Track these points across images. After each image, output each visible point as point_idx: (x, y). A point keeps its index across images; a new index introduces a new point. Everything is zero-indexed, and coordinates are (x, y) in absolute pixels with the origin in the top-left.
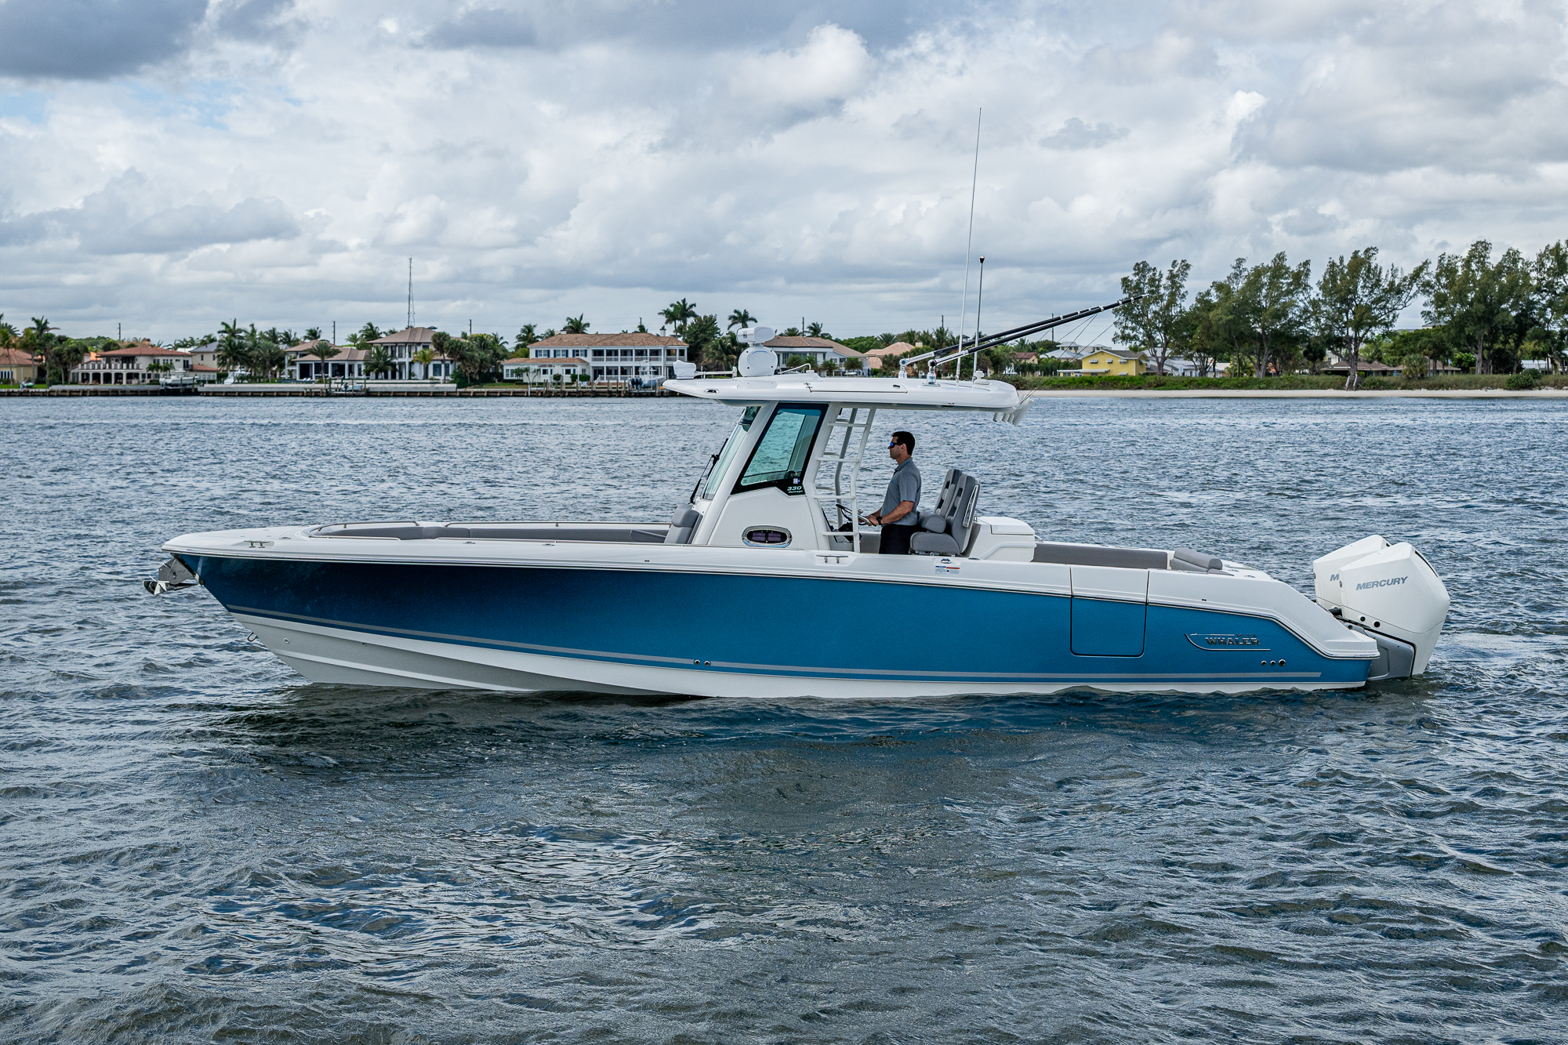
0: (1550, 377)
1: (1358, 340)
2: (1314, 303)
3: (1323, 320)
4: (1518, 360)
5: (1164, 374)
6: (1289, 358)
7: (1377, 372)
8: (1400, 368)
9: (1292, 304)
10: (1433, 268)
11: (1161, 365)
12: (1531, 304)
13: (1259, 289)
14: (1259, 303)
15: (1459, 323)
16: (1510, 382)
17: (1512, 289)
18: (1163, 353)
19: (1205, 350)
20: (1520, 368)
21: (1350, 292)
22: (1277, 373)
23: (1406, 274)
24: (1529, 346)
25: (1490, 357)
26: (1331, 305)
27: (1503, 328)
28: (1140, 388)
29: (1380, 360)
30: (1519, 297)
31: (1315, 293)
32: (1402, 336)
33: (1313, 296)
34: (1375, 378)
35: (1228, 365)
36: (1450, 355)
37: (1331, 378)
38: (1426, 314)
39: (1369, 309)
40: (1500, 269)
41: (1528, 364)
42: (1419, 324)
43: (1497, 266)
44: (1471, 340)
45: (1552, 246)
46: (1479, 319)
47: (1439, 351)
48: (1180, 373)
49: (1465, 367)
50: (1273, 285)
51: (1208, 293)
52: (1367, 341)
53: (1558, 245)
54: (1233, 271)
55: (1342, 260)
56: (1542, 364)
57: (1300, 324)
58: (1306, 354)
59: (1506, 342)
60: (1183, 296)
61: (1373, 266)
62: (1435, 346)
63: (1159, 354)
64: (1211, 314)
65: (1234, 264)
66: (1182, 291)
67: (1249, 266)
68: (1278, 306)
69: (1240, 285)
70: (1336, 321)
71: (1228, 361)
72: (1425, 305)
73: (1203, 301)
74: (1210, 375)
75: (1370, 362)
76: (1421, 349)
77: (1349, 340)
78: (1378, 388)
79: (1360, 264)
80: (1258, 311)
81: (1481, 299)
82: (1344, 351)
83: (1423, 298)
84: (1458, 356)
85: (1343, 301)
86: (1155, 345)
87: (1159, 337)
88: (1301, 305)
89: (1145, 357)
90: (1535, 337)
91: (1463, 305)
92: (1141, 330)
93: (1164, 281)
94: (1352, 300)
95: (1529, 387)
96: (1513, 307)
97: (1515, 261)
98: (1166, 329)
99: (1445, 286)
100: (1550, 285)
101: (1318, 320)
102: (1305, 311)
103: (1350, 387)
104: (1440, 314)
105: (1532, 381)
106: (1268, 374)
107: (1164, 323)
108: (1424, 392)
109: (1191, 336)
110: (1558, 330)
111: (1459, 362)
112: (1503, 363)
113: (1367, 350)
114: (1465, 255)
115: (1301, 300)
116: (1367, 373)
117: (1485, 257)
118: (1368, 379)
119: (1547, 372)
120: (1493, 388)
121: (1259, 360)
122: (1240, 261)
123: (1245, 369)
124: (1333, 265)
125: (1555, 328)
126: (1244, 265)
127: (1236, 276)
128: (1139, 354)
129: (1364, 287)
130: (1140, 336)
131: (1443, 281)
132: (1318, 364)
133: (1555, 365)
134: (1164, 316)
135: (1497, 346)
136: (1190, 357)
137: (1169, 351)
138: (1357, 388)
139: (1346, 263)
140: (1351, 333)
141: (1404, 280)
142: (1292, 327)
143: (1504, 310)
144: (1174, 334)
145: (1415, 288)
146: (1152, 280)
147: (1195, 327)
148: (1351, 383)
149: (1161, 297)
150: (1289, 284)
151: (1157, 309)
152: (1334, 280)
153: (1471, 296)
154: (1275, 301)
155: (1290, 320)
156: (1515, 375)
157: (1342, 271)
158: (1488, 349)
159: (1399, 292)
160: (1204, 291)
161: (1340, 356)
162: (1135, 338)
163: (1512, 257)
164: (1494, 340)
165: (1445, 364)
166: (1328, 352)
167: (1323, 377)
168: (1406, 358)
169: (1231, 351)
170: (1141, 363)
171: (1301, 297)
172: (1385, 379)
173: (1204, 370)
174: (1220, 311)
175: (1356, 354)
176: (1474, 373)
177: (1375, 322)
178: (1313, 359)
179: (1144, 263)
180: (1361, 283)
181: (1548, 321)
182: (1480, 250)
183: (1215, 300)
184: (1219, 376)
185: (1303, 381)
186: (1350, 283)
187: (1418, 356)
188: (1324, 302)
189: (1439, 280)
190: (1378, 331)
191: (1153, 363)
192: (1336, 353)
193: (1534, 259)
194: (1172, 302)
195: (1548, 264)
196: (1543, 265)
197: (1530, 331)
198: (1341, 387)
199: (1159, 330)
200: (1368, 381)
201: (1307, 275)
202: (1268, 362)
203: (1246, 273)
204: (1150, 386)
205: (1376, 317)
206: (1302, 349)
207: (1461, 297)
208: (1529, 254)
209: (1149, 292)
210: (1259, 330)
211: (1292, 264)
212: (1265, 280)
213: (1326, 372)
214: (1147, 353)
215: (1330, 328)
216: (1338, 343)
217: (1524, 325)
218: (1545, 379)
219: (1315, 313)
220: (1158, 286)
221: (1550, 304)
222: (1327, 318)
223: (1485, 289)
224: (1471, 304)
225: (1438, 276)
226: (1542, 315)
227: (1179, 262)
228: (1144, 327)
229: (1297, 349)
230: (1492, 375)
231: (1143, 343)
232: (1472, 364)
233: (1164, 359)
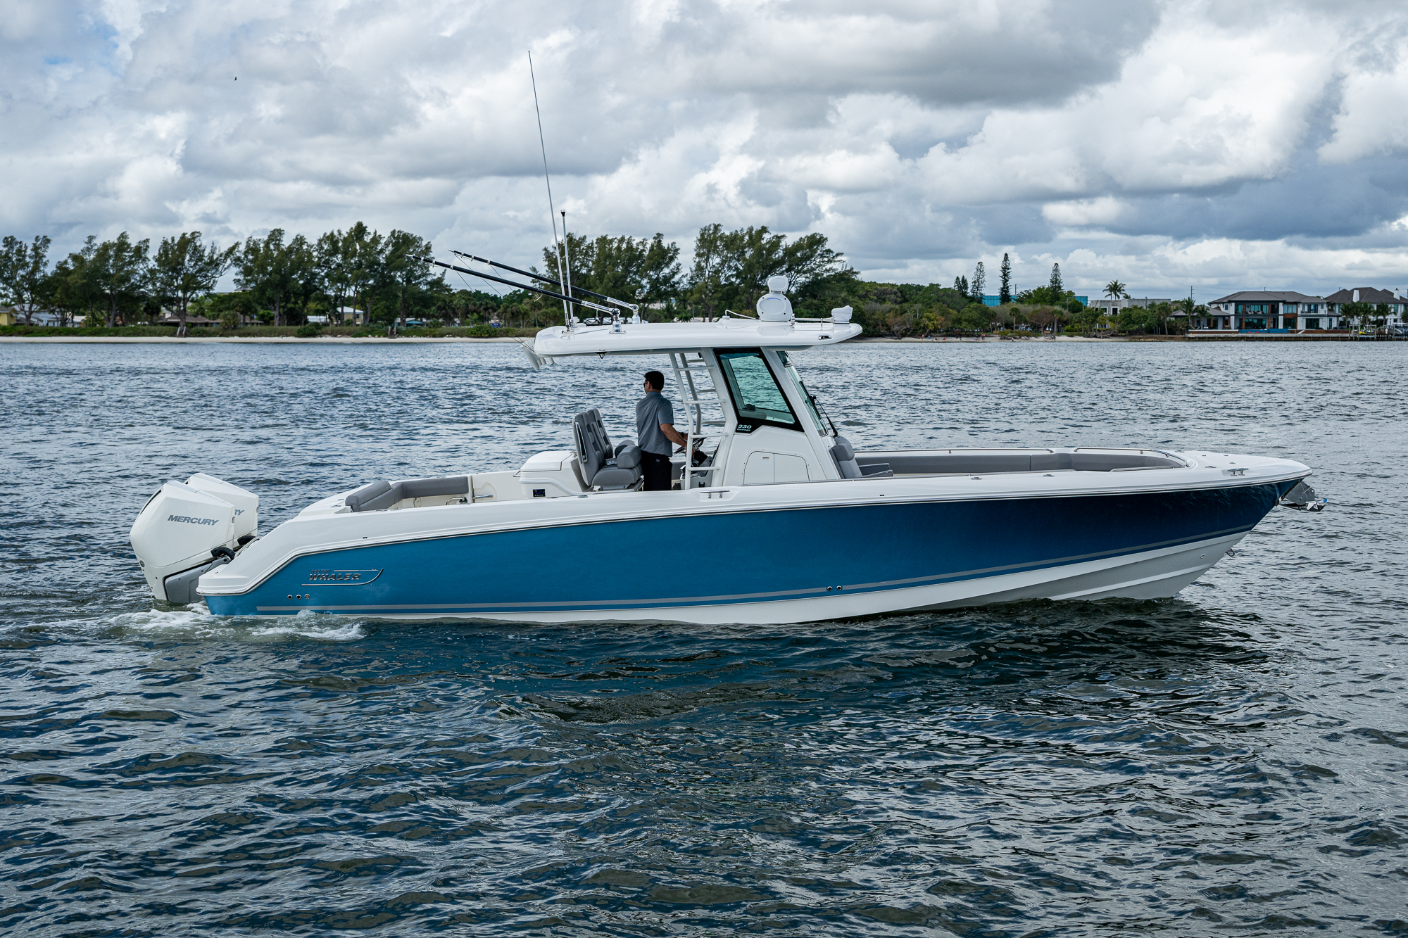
0: (329, 328)
1: (185, 300)
2: (152, 271)
3: (158, 284)
4: (305, 316)
5: (32, 325)
6: (132, 313)
7: (201, 324)
8: (218, 321)
9: (134, 272)
10: (242, 248)
11: (28, 317)
12: (315, 275)
13: (107, 260)
14: (107, 270)
15: (262, 288)
16: (299, 331)
17: (300, 264)
18: (30, 308)
19: (64, 306)
20: (306, 322)
21: (179, 264)
22: (123, 324)
23: (222, 251)
24: (312, 305)
25: (284, 313)
26: (165, 273)
27: (294, 293)
28: (11, 335)
29: (203, 314)
30: (304, 270)
31: (152, 264)
32: (220, 297)
33: (150, 266)
34: (199, 328)
35: (83, 317)
36: (256, 312)
37: (166, 328)
38: (237, 281)
39: (194, 276)
40: (290, 249)
41: (312, 319)
42: (232, 288)
43: (289, 247)
44: (271, 301)
45: (328, 234)
46: (277, 285)
47: (247, 309)
48: (45, 323)
49: (267, 320)
50: (118, 256)
51: (66, 262)
52: (193, 301)
53: (332, 234)
54: (86, 245)
55: (173, 240)
56: (322, 319)
57: (140, 287)
58: (145, 310)
59: (296, 303)
60: (45, 264)
61: (198, 244)
62: (244, 305)
63: (27, 308)
64: (69, 279)
65: (87, 240)
66: (45, 260)
67: (98, 242)
68: (122, 273)
69: (92, 256)
70: (170, 286)
71: (83, 314)
72: (237, 274)
73: (61, 267)
74: (69, 326)
75: (195, 316)
76: (234, 307)
77: (179, 300)
78: (202, 336)
79: (186, 243)
80: (107, 276)
81: (277, 271)
82: (175, 308)
83: (234, 270)
84: (261, 312)
85: (174, 270)
86: (23, 302)
87: (26, 295)
88: (141, 272)
89: (15, 311)
90: (317, 299)
91: (264, 275)
92: (11, 290)
93: (29, 252)
94: (182, 269)
95: (313, 335)
96: (301, 277)
97: (302, 244)
98: (32, 289)
99: (251, 261)
100: (327, 262)
101: (154, 284)
102: (144, 277)
103: (181, 335)
104: (248, 282)
105: (316, 330)
106: (116, 325)
107: (30, 284)
108: (236, 339)
109: (52, 295)
110: (333, 294)
111: (262, 317)
112: (295, 320)
113: (192, 308)
114: (266, 238)
115: (141, 268)
116: (193, 325)
117: (280, 240)
118: (194, 329)
119: (325, 324)
120: (287, 336)
121: (109, 315)
122: (91, 238)
123: (97, 320)
124: (165, 243)
125: (331, 293)
126: (94, 241)
127: (88, 249)
128: (10, 308)
129: (190, 260)
130: (11, 295)
131: (250, 257)
132: (155, 318)
133: (331, 320)
134: (29, 277)
135: (290, 305)
136: (53, 312)
137: (34, 307)
138: (186, 335)
139: (176, 242)
140: (180, 294)
141: (221, 255)
142: (134, 289)
143: (295, 279)
144: (38, 294)
145: (229, 261)
146: (19, 251)
147: (56, 288)
148: (181, 332)
149: (27, 264)
150: (132, 257)
151: (24, 273)
152: (167, 255)
153: (270, 269)
154: (121, 269)
155: (133, 284)
156: (303, 327)
157: (172, 247)
158: (284, 307)
159: (217, 265)
160: (62, 260)
161: (172, 312)
162: (6, 296)
163: (300, 241)
164: (288, 301)
165: (252, 318)
166: (163, 309)
167: (159, 328)
168: (222, 314)
169: (86, 308)
170: (12, 316)
171: (141, 266)
172: (207, 329)
173: (64, 322)
174: (75, 276)
175: (185, 310)
176: (273, 324)
177: (200, 287)
178: (152, 314)
179: (12, 237)
180: (188, 257)
181: (326, 288)
182: (276, 235)
183: (71, 266)
184: (76, 326)
185: (144, 330)
186: (179, 256)
187: (231, 312)
188: (159, 271)
189: (246, 256)
190: (201, 294)
191: (22, 316)
192: (169, 309)
193: (316, 242)
194: (36, 269)
195: (326, 247)
196: (322, 248)
197: (313, 295)
198: (173, 335)
199: (26, 290)
200: (195, 330)
201: (146, 250)
202: (116, 315)
203: (96, 248)
204: (20, 334)
205: (200, 282)
206: (142, 306)
207: (263, 269)
208: (312, 239)
209: (17, 260)
210: (108, 291)
211: (133, 241)
212: (112, 253)
213: (162, 324)
214: (17, 308)
215: (164, 290)
216: (170, 302)
217: (310, 291)
218: (324, 329)
219: (152, 279)
220: (24, 256)
221: (327, 275)
222: (162, 283)
223: (280, 263)
224: (270, 274)
225: (246, 253)
226: (322, 282)
227: (41, 237)
228: (13, 287)
229: (138, 307)
230: (286, 327)
231: (13, 300)
232: (272, 318)
233: (31, 312)
